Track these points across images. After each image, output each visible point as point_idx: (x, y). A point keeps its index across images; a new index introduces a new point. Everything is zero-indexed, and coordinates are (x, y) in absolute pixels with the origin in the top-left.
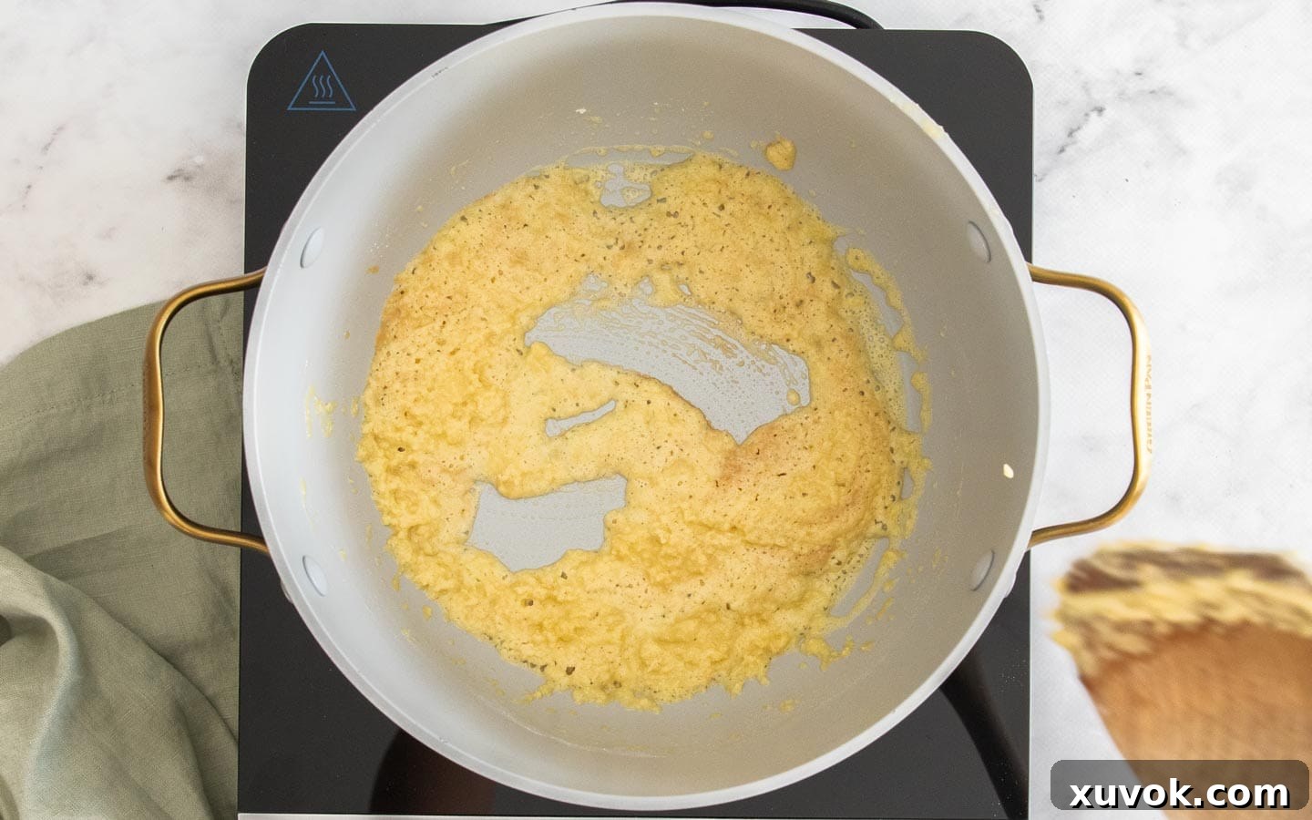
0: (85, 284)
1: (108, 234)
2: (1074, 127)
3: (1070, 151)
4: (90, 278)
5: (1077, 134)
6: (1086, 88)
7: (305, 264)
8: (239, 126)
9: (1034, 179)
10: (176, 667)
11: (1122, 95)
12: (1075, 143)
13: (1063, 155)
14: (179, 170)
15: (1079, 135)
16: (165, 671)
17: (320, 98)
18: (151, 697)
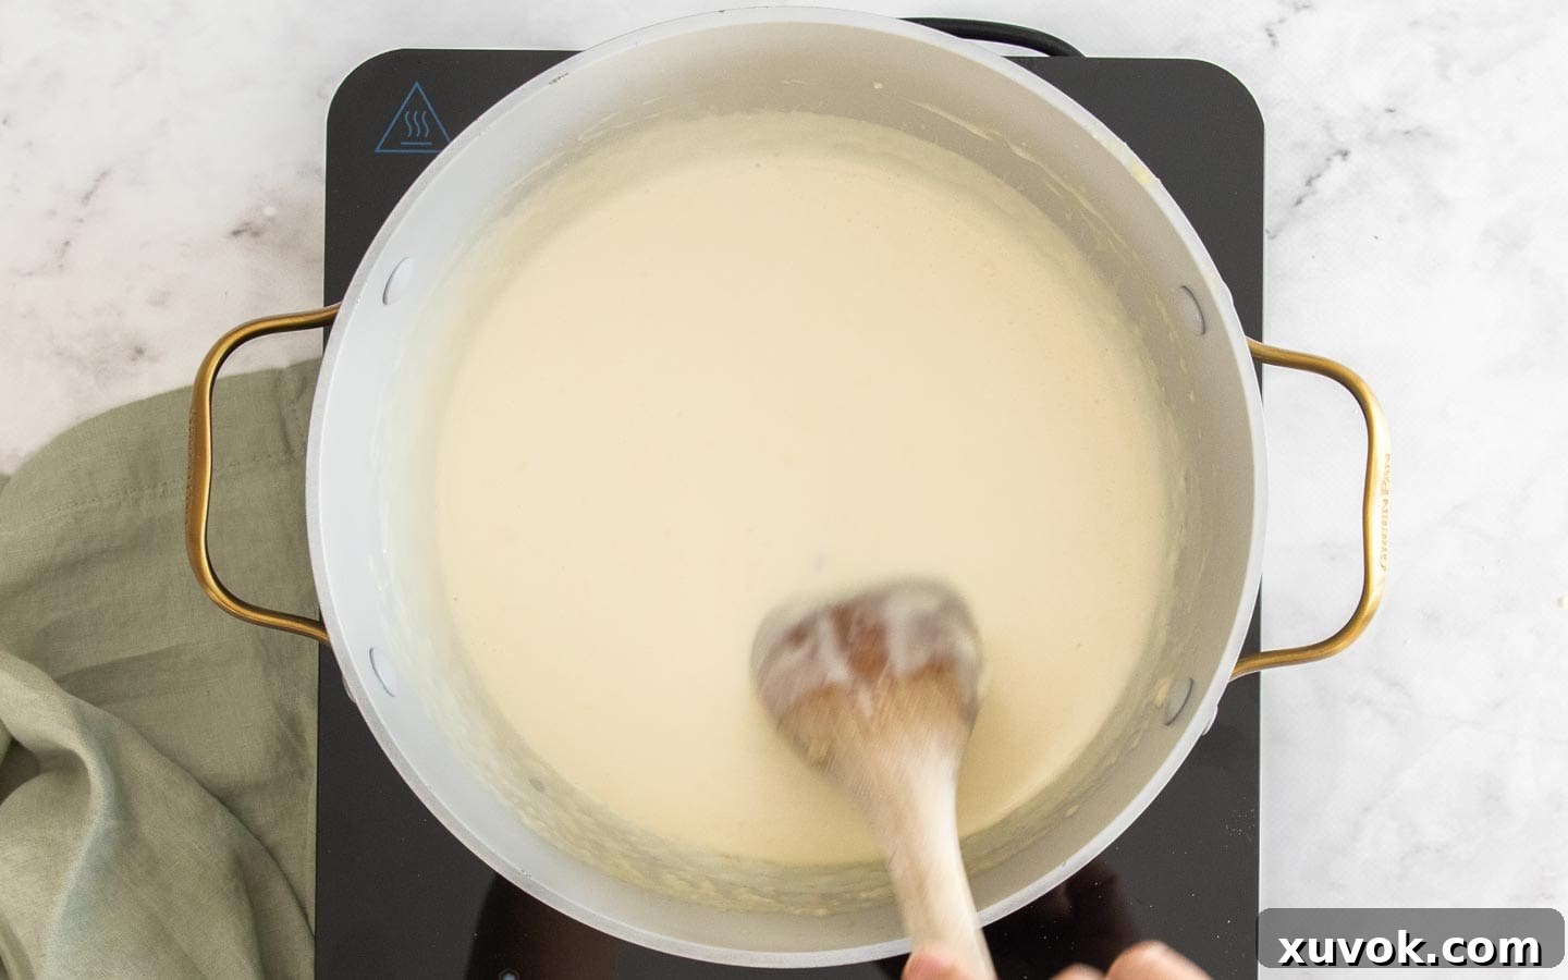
0: (134, 359)
1: (161, 300)
2: (1314, 175)
3: (1307, 203)
4: (140, 352)
5: (1314, 183)
6: (1327, 127)
7: (389, 300)
8: (318, 171)
9: (1266, 236)
10: (233, 811)
11: (1370, 137)
12: (1314, 193)
13: (1300, 207)
14: (247, 224)
15: (1319, 184)
16: (220, 817)
17: (413, 138)
18: (204, 847)
